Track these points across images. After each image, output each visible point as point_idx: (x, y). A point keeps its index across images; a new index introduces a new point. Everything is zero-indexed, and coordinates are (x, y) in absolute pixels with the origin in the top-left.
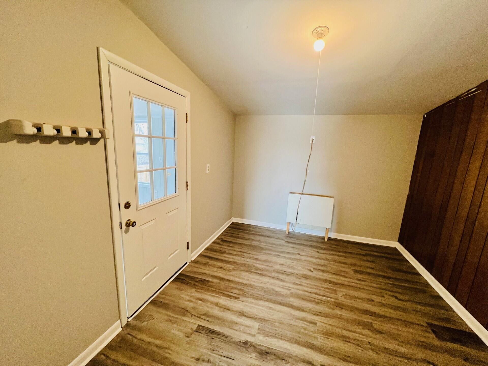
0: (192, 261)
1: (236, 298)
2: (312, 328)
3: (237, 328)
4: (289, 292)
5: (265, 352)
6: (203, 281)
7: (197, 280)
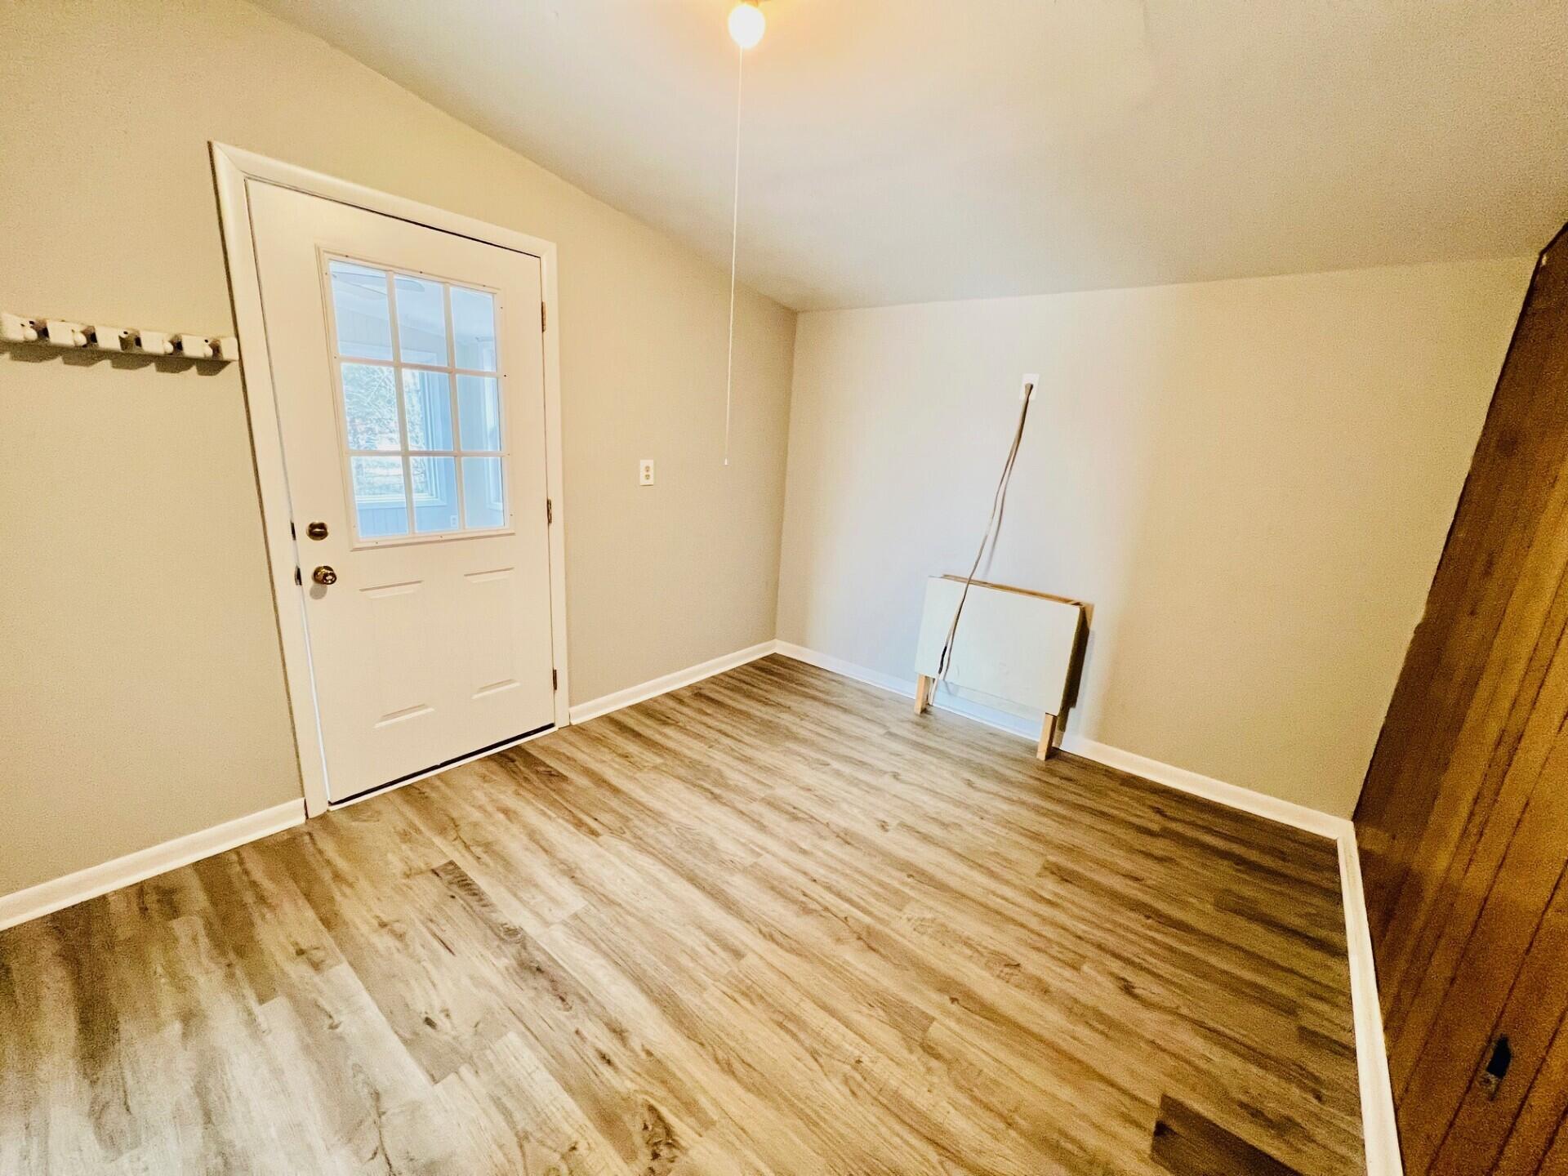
0: (570, 725)
1: (593, 833)
2: (720, 962)
3: (525, 896)
4: (749, 860)
5: (536, 966)
6: (552, 775)
7: (542, 769)
